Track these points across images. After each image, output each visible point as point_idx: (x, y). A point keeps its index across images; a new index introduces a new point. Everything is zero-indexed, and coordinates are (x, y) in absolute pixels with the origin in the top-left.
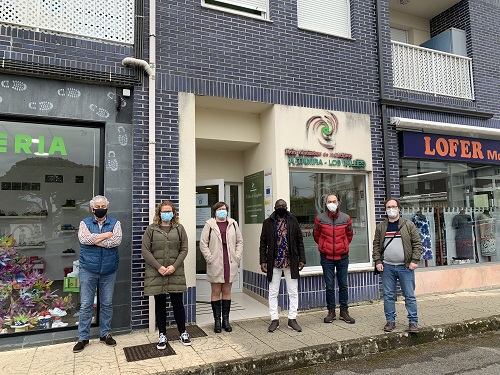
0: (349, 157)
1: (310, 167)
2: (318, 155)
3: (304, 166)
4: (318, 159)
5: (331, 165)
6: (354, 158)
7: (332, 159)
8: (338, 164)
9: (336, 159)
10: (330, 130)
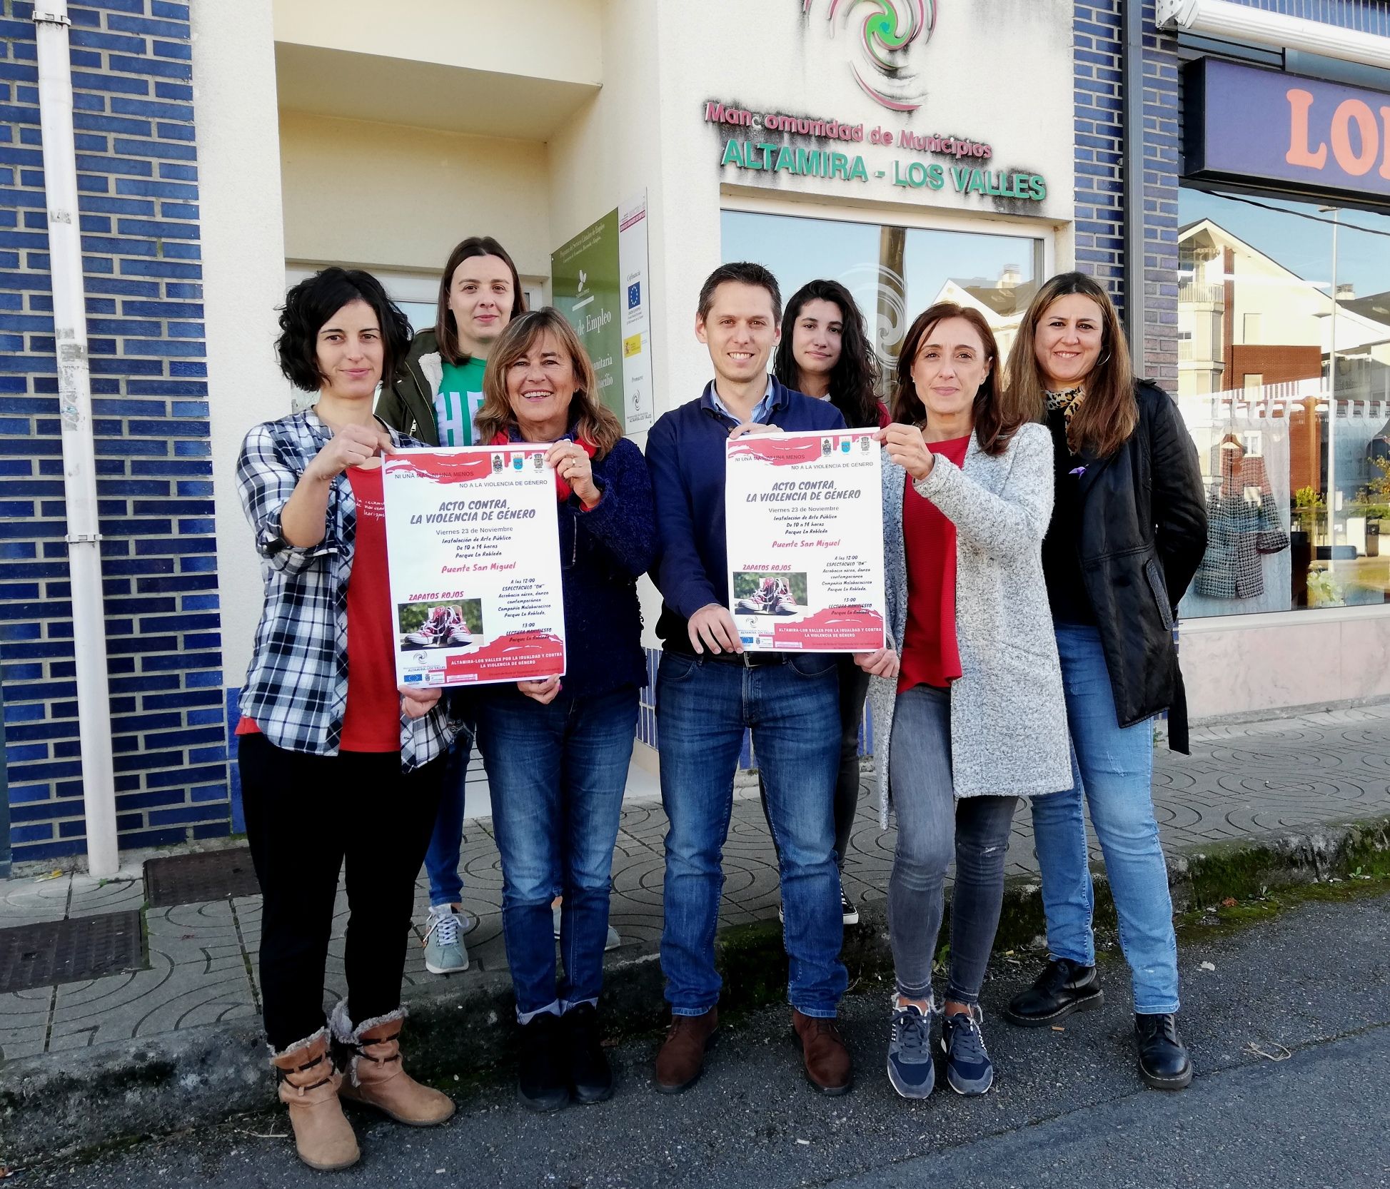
0: (976, 157)
1: (811, 185)
2: (848, 134)
3: (785, 182)
4: (849, 151)
5: (903, 184)
6: (1001, 162)
7: (908, 158)
8: (934, 180)
9: (928, 160)
10: (903, 28)
